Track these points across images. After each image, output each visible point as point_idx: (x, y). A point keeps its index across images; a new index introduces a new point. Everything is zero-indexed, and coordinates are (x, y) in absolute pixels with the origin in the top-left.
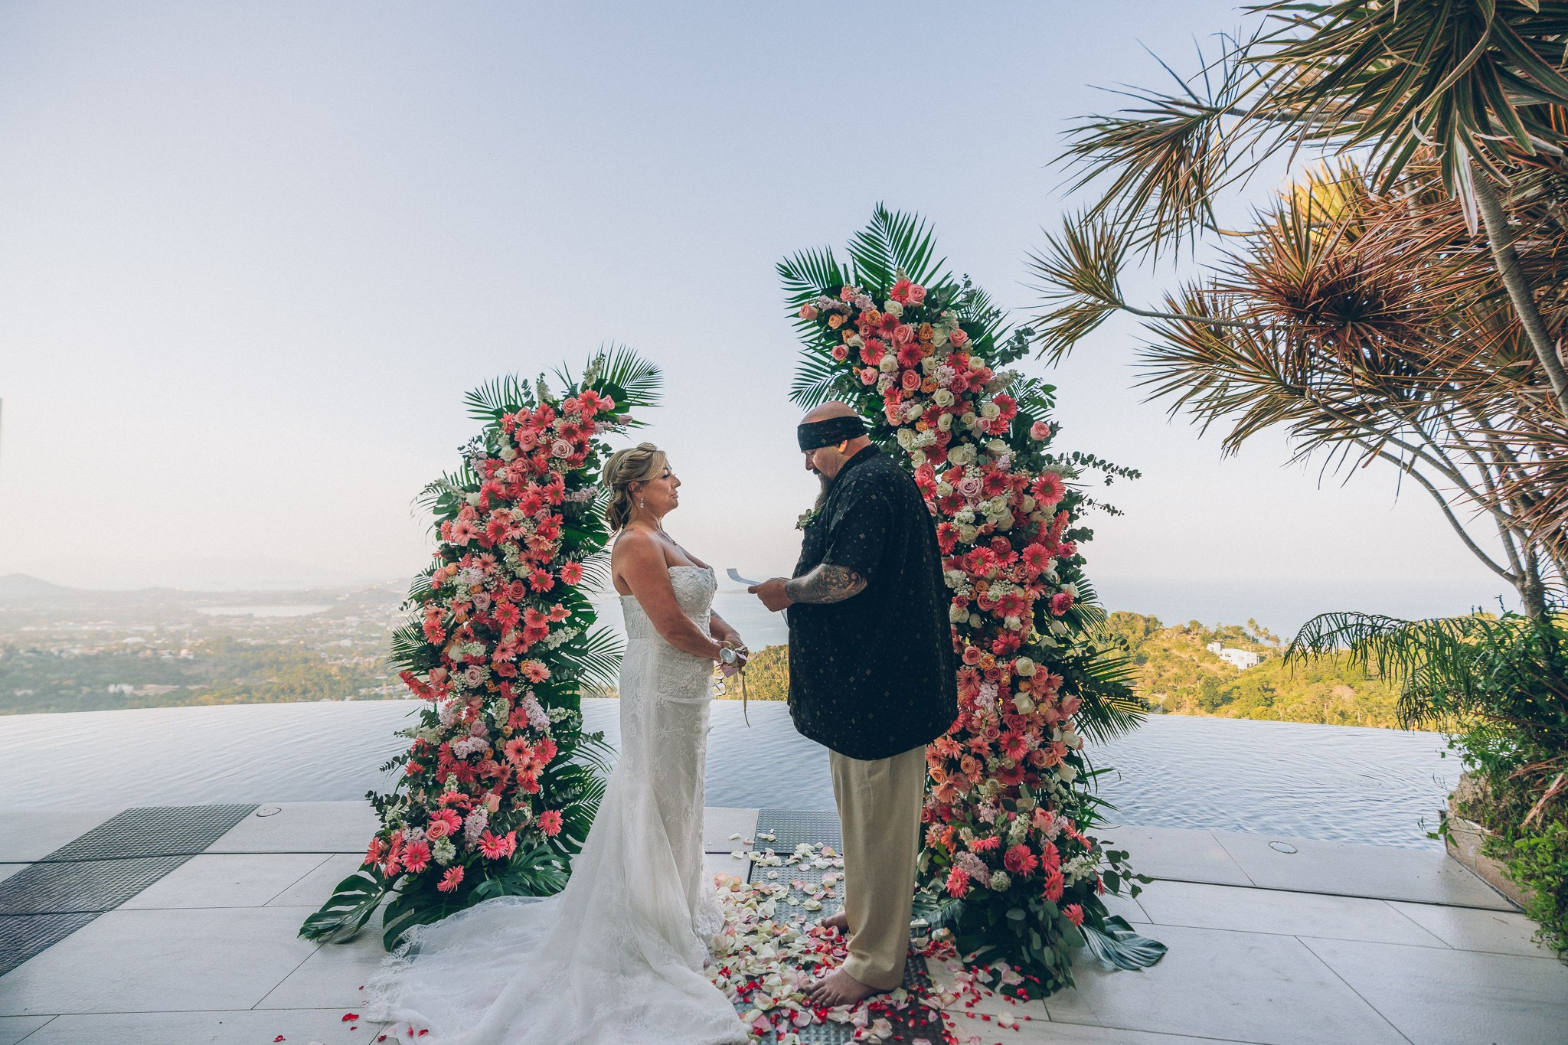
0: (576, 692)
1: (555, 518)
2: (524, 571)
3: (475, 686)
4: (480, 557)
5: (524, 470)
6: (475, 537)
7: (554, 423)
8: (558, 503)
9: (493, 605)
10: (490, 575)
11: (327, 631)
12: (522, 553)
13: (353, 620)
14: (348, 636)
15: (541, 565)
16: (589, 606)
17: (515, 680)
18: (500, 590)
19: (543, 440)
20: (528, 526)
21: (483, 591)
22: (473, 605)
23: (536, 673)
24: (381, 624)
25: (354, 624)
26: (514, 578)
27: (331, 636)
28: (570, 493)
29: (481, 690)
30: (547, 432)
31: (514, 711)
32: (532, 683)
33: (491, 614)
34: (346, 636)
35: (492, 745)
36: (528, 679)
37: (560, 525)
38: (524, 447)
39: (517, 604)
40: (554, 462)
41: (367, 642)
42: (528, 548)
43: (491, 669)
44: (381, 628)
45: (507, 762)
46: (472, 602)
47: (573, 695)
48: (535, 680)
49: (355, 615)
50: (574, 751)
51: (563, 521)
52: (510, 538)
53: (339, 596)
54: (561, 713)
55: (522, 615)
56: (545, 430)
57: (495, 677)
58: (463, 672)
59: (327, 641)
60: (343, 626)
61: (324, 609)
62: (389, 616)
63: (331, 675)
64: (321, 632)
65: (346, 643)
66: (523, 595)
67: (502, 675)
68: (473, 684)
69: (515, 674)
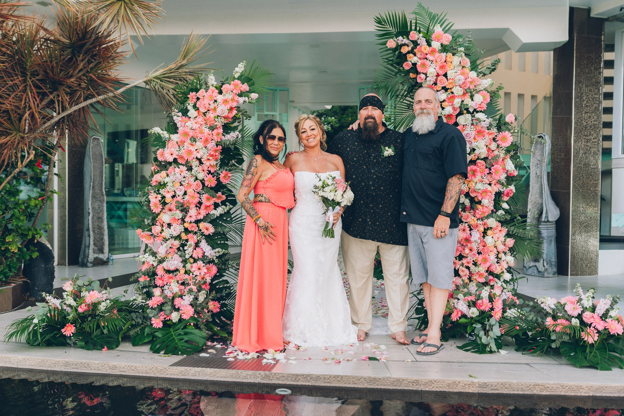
0: (226, 242)
1: (218, 148)
2: (201, 176)
3: (177, 235)
4: (179, 168)
5: (202, 123)
6: (177, 157)
7: (217, 97)
8: (219, 140)
9: (185, 193)
10: (184, 177)
12: (200, 166)
15: (210, 172)
16: (234, 196)
17: (196, 233)
18: (190, 185)
19: (212, 106)
20: (204, 152)
21: (181, 185)
22: (175, 193)
23: (207, 229)
26: (196, 179)
28: (224, 136)
29: (178, 237)
30: (215, 102)
31: (195, 249)
32: (204, 235)
33: (184, 198)
35: (184, 267)
36: (203, 233)
37: (221, 152)
38: (202, 110)
39: (198, 193)
40: (218, 118)
42: (203, 164)
43: (184, 226)
45: (193, 274)
46: (175, 191)
47: (224, 243)
48: (206, 233)
50: (224, 274)
51: (221, 150)
52: (195, 157)
54: (220, 251)
55: (200, 199)
56: (214, 101)
57: (186, 231)
58: (170, 228)
66: (201, 188)
67: (190, 229)
68: (175, 234)
69: (196, 230)
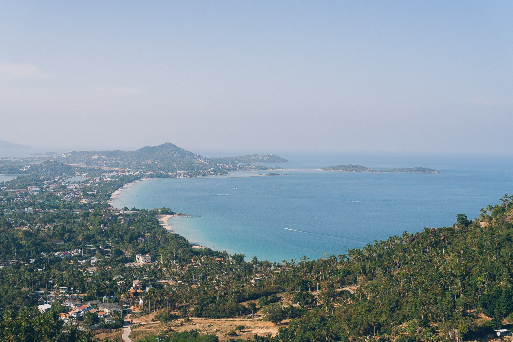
11: (13, 199)
13: (34, 190)
14: (31, 204)
24: (58, 194)
25: (35, 194)
27: (16, 204)
34: (29, 205)
41: (46, 210)
44: (57, 198)
49: (36, 185)
53: (22, 167)
59: (14, 208)
60: (26, 194)
61: (10, 178)
62: (64, 187)
63: (17, 239)
64: (8, 200)
65: (29, 210)
